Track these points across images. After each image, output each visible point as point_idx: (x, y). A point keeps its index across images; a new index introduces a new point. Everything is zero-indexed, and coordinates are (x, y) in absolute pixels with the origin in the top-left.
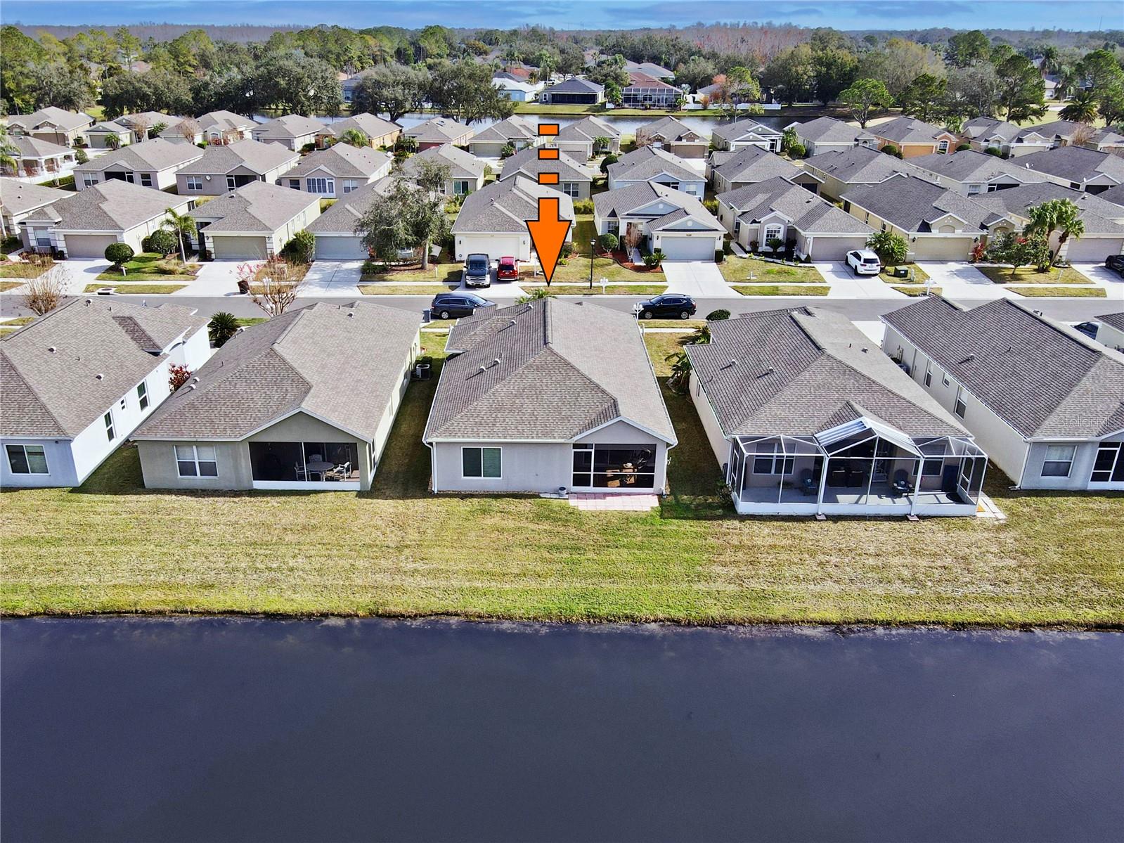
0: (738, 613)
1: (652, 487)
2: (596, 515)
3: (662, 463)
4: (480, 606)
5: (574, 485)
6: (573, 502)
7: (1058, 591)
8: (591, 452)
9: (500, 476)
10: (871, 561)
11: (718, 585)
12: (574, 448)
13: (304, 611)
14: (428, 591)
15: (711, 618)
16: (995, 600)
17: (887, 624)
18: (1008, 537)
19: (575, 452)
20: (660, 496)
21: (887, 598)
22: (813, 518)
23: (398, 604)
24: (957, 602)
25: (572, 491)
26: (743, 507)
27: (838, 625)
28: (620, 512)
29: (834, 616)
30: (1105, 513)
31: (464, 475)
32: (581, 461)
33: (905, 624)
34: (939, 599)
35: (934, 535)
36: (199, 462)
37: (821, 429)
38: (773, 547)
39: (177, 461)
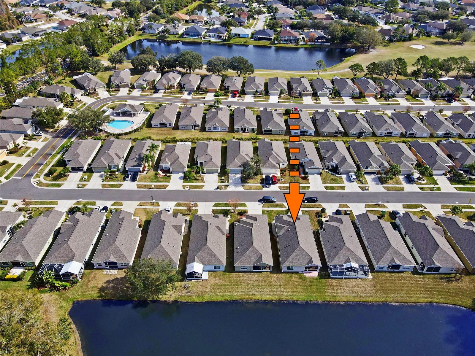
0: (332, 300)
2: (309, 277)
3: (319, 268)
4: (295, 298)
5: (305, 271)
6: (305, 274)
7: (378, 295)
10: (351, 289)
11: (329, 294)
14: (287, 295)
16: (369, 297)
17: (353, 302)
18: (372, 283)
20: (318, 272)
21: (353, 297)
22: (342, 278)
23: (283, 298)
24: (363, 297)
26: (332, 276)
27: (346, 302)
28: (312, 277)
29: (345, 300)
30: (388, 277)
31: (287, 269)
32: (306, 267)
33: (355, 302)
34: (361, 297)
35: (361, 282)
37: (344, 263)
38: (336, 285)
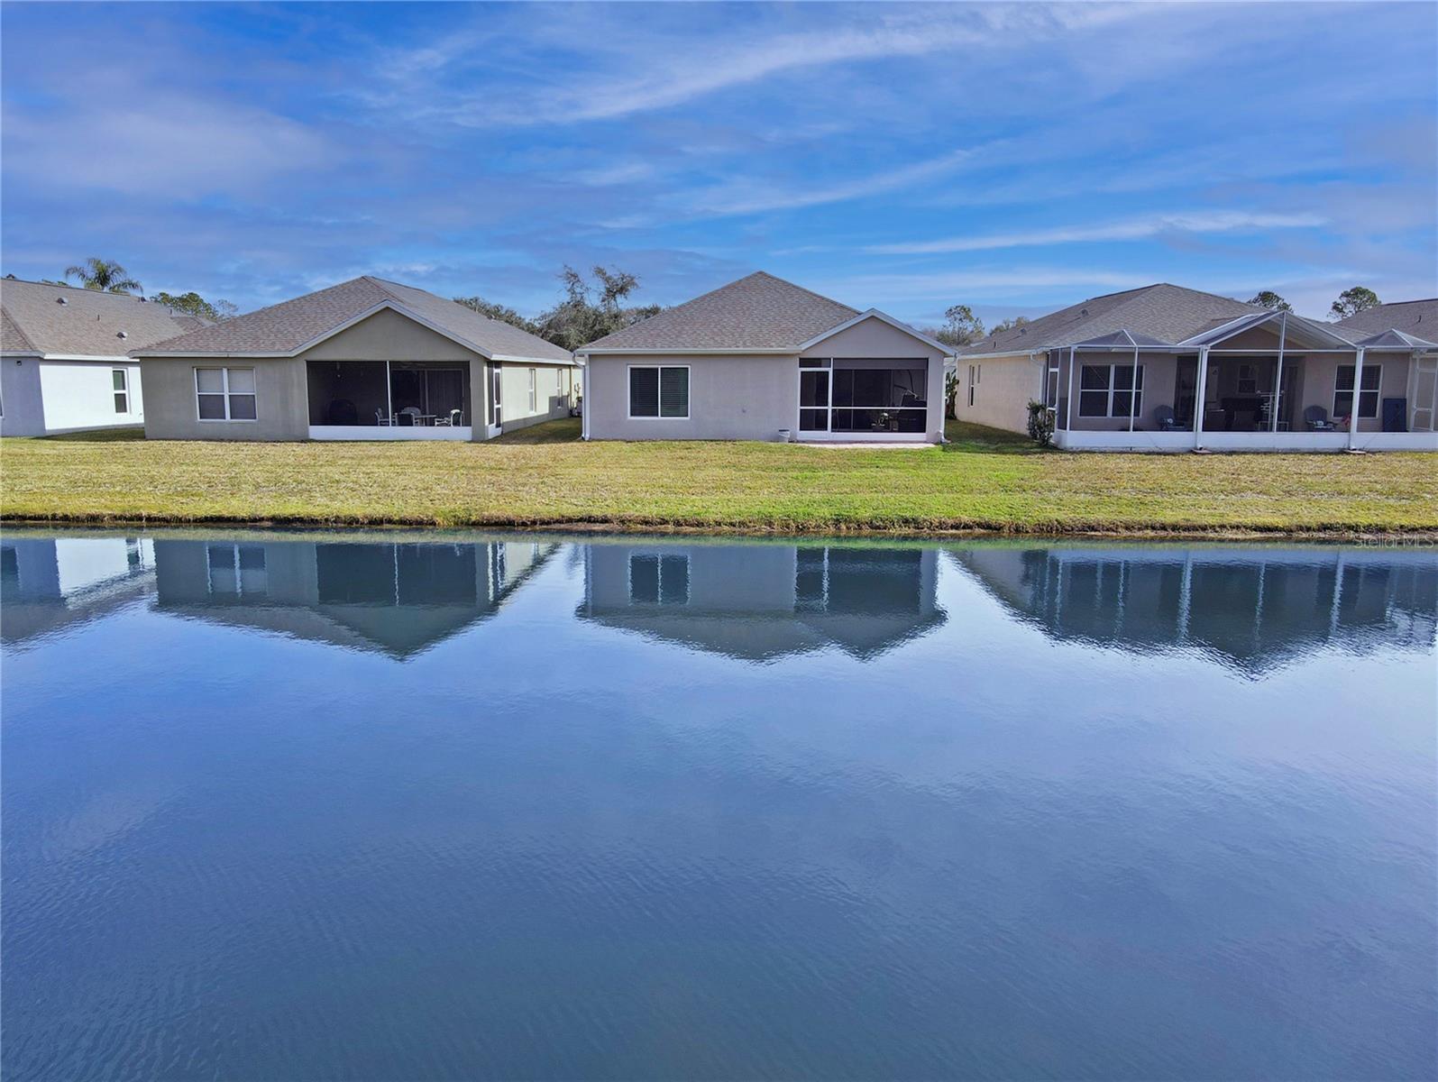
0: (1102, 517)
1: (924, 431)
5: (801, 429)
8: (828, 372)
9: (687, 416)
12: (800, 366)
13: (342, 515)
15: (1056, 523)
19: (802, 372)
25: (798, 438)
31: (632, 415)
32: (813, 388)
36: (230, 396)
39: (197, 393)
